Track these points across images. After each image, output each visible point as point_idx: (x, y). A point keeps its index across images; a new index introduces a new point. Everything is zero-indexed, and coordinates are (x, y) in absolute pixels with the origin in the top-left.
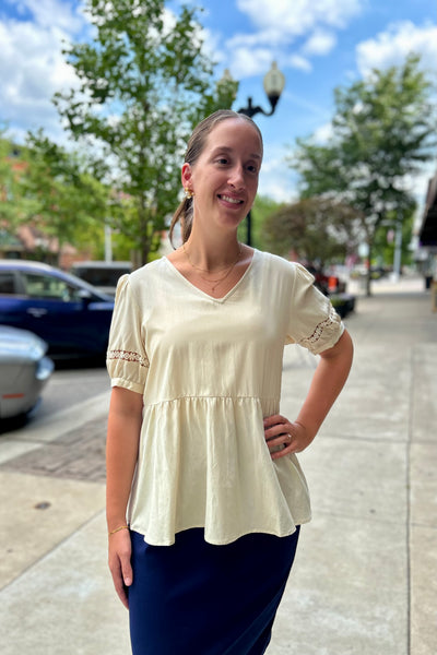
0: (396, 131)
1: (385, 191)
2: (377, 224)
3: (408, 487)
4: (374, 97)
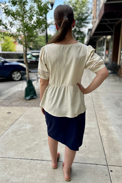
0: (80, 15)
1: (78, 32)
3: (93, 101)
4: (75, 5)
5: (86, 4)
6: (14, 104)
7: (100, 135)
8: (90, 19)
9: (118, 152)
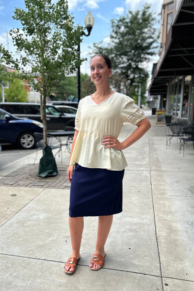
0: (139, 41)
1: (134, 69)
2: (131, 84)
3: (151, 184)
4: (129, 25)
5: (149, 23)
6: (21, 183)
7: (156, 234)
8: (157, 47)
9: (182, 260)
